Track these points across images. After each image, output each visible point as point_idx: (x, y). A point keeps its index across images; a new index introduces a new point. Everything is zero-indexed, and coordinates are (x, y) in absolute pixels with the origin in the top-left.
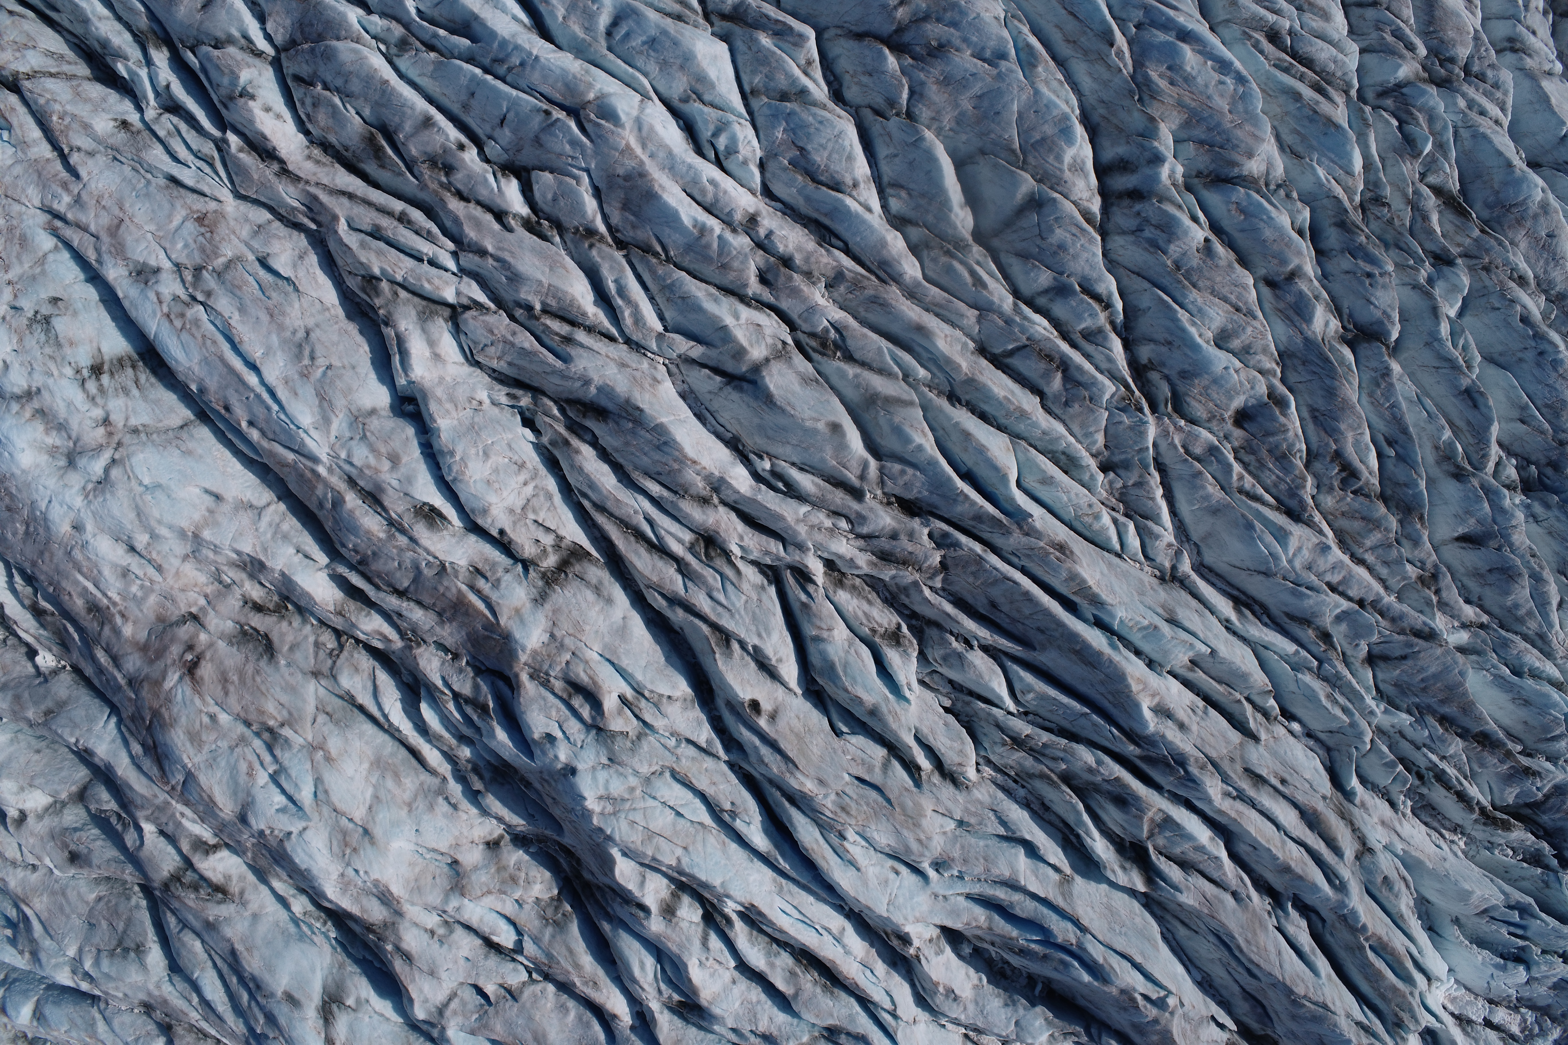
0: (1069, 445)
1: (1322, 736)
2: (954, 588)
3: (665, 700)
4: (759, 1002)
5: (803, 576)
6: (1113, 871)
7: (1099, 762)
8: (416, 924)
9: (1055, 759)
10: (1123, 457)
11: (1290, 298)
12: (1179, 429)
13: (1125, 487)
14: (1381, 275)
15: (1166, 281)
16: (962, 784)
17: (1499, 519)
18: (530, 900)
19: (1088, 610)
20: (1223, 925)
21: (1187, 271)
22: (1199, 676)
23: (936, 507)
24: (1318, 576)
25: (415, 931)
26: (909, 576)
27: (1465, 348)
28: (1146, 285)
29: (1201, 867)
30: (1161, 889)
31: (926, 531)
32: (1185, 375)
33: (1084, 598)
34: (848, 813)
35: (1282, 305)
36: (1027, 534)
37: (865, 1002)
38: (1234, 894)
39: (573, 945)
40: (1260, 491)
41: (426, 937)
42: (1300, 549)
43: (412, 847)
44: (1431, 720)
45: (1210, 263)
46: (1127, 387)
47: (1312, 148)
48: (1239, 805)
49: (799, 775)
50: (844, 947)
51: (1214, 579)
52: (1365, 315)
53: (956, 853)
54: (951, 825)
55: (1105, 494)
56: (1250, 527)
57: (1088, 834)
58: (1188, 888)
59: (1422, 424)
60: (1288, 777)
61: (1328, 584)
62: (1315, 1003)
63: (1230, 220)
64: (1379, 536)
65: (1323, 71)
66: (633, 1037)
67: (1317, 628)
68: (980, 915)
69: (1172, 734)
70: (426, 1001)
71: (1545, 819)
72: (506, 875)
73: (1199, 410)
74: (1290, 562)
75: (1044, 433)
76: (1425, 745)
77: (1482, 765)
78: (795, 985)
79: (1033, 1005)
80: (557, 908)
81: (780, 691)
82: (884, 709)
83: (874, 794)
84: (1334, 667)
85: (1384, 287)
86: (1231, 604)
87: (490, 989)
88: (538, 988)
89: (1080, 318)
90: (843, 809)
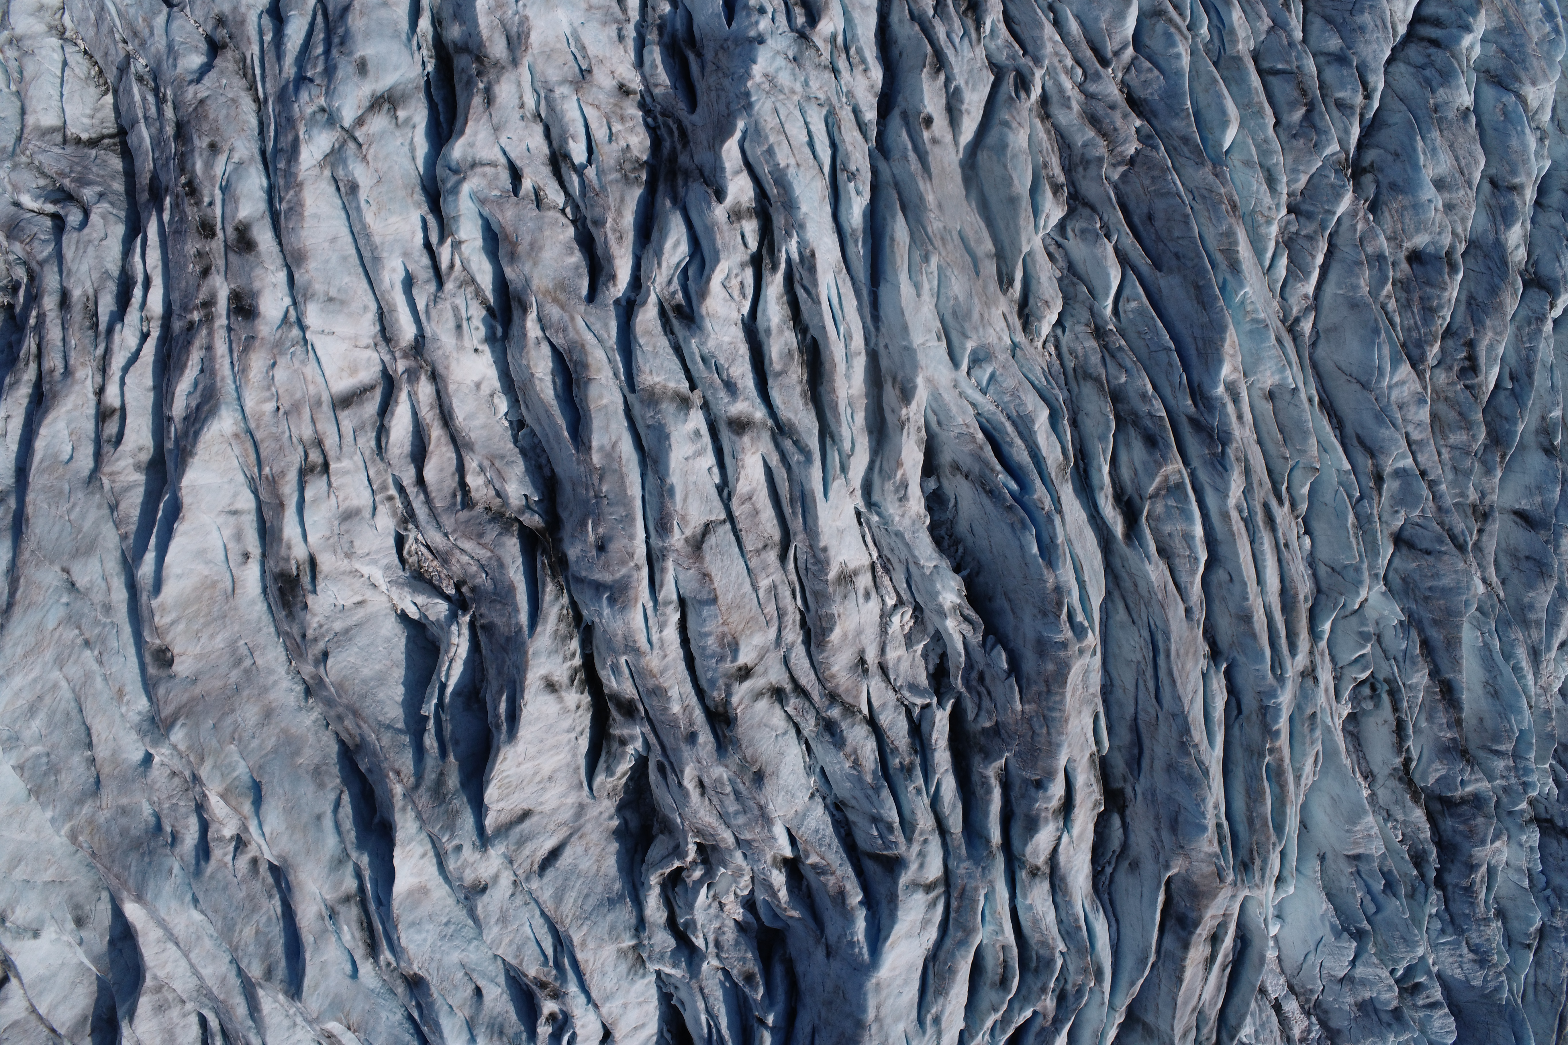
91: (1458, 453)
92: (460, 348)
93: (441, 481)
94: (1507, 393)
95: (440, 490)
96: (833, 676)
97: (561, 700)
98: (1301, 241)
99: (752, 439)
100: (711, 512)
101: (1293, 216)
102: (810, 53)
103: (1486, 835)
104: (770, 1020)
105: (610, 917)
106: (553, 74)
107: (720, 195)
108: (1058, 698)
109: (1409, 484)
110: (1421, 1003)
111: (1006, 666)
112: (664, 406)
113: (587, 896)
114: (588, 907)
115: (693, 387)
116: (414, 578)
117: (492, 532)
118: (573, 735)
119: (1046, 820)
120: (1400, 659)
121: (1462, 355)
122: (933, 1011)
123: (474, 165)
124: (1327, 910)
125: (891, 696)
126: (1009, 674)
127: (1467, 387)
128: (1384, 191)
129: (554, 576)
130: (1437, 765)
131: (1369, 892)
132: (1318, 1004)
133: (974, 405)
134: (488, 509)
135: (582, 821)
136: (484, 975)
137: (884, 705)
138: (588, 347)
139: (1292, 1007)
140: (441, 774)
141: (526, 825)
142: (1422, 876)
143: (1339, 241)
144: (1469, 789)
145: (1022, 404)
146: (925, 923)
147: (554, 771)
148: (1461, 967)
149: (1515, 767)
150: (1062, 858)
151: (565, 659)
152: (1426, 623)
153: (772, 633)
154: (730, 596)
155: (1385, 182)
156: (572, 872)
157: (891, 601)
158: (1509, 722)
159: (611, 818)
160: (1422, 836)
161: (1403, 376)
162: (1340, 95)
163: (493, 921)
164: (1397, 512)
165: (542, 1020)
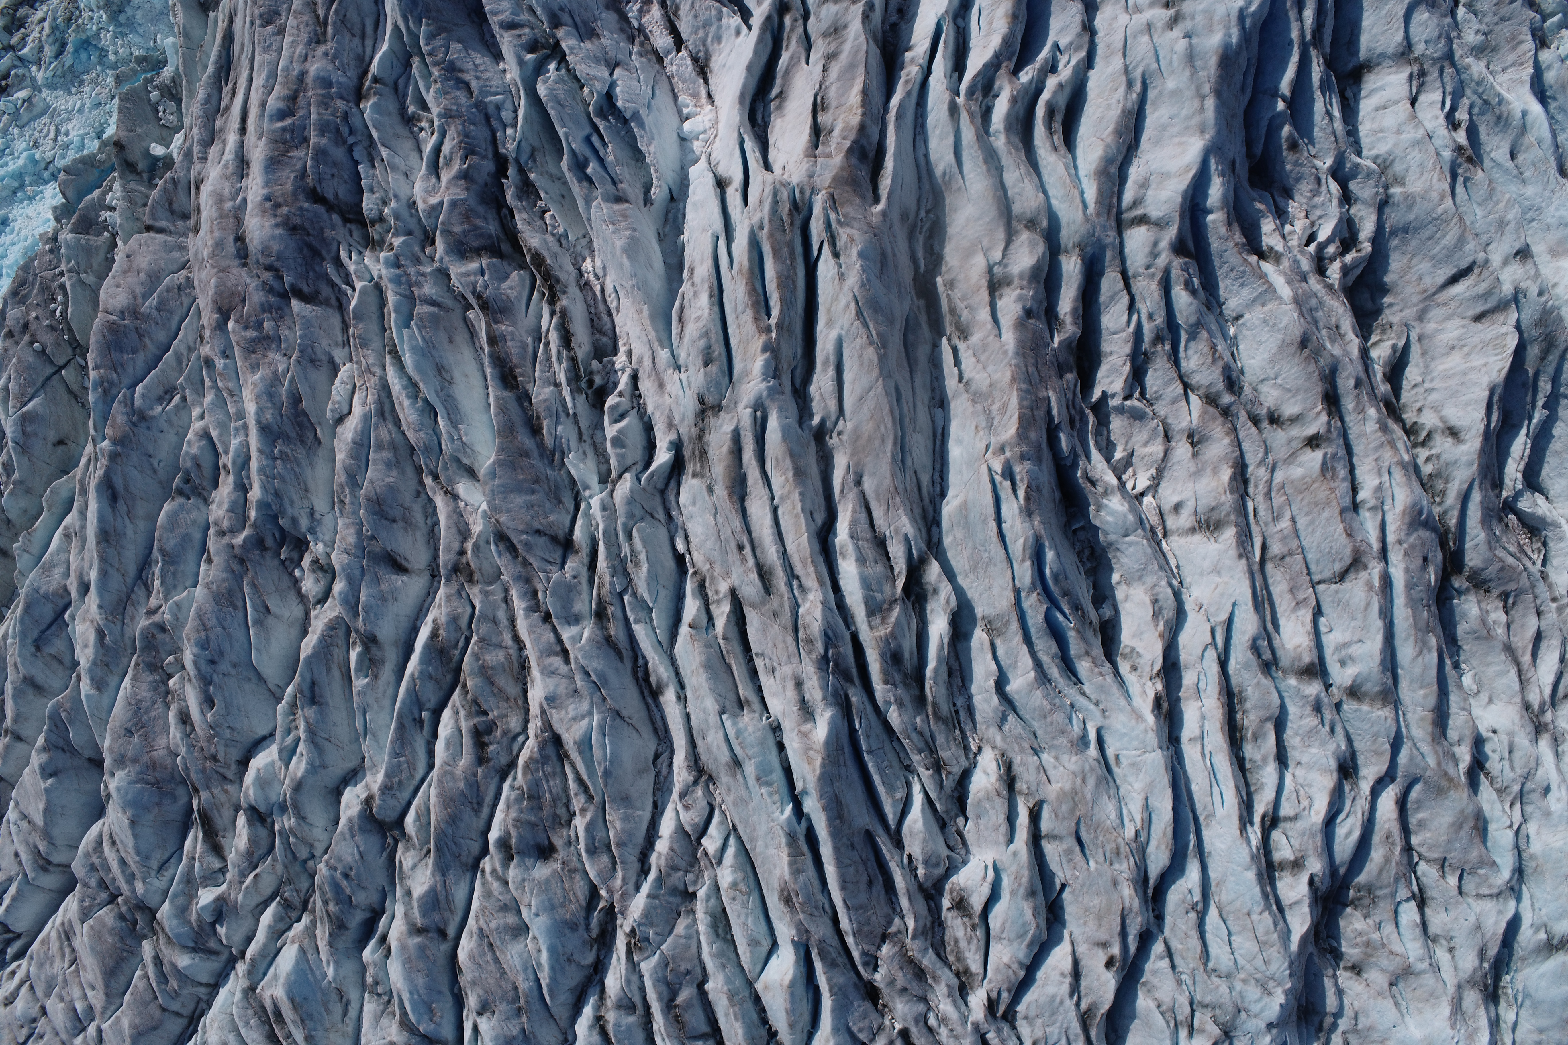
0: (711, 944)
1: (661, 515)
2: (887, 910)
3: (1164, 1008)
4: (1297, 734)
5: (991, 1006)
6: (948, 602)
7: (889, 704)
8: (1456, 969)
9: (921, 734)
10: (672, 899)
11: (436, 917)
12: (610, 891)
13: (687, 872)
14: (335, 869)
15: (537, 1006)
16: (1004, 762)
17: (357, 572)
18: (1370, 922)
19: (801, 830)
20: (893, 475)
21: (513, 1003)
22: (745, 691)
23: (855, 985)
24: (572, 679)
25: (1460, 964)
26: (914, 947)
27: (288, 732)
28: (553, 1010)
29: (869, 535)
30: (919, 550)
31: (878, 976)
32: (573, 926)
33: (798, 847)
34: (1118, 848)
35: (447, 914)
36: (807, 931)
37: (1223, 663)
38: (858, 482)
39: (1375, 873)
40: (572, 785)
41: (1457, 953)
42: (575, 719)
43: (1407, 1018)
44: (549, 441)
45: (491, 999)
46: (629, 953)
47: (324, 993)
48: (799, 569)
49: (1127, 904)
50: (1202, 727)
51: (660, 723)
52: (370, 843)
53: (1063, 741)
54: (1045, 756)
55: (706, 874)
56: (607, 774)
57: (941, 647)
58: (897, 531)
59: (376, 707)
60: (733, 545)
61: (567, 661)
62: (865, 325)
63: (444, 1008)
64: (487, 658)
65: (263, 1022)
66: (1400, 774)
67: (604, 628)
68: (1083, 667)
69: (814, 691)
70: (1500, 912)
71: (492, 227)
72: (1369, 950)
73: (580, 890)
74: (590, 713)
75: (724, 966)
76: (568, 414)
77: (524, 346)
78: (1261, 728)
79: (1097, 528)
80: (1359, 899)
81: (1081, 949)
82: (1022, 891)
83: (1084, 835)
84: (612, 584)
85: (340, 860)
86: (662, 699)
87: (1452, 881)
88: (1422, 850)
89: (629, 1028)
90: (1118, 853)
91: (494, 640)
92: (1511, 734)
93: (1524, 616)
94: (428, 706)
95: (1526, 608)
96: (1227, 434)
97: (1443, 419)
98: (682, 864)
99: (1300, 659)
100: (1337, 592)
101: (690, 890)
102: (1222, 1019)
103: (450, 212)
104: (1281, 105)
105: (1411, 217)
106: (1429, 980)
107: (1311, 882)
108: (1025, 403)
109: (563, 607)
110: (527, 30)
111: (1062, 435)
112: (1377, 689)
113: (1429, 239)
114: (1431, 229)
115: (1338, 706)
116: (1538, 530)
117: (1492, 571)
118: (1427, 385)
119: (1021, 276)
120: (563, 415)
121: (491, 748)
122: (1134, 96)
123: (1498, 895)
124: (648, 145)
125: (1161, 409)
126: (1057, 427)
127: (485, 713)
128: (582, 922)
129: (1447, 531)
130: (512, 294)
131: (601, 161)
132: (632, 40)
133: (1083, 694)
134: (1487, 591)
135: (1421, 306)
136: (1506, 171)
137: (1174, 401)
138: (1429, 739)
139: (662, 40)
140: (1543, 359)
141: (1479, 309)
142: (522, 171)
143: (636, 866)
144: (474, 265)
145: (1046, 696)
146: (1145, 185)
147: (1447, 354)
148: (476, 66)
149: (410, 286)
150: (1001, 235)
151: (1438, 456)
152: (535, 453)
153: (1279, 476)
154: (1326, 514)
155: (582, 931)
156: (1440, 262)
157: (1148, 500)
158: (423, 338)
159: (1391, 305)
160: (525, 216)
161: (575, 727)
162: (631, 1019)
163: (1512, 225)
164: (574, 577)
165: (1464, 126)
